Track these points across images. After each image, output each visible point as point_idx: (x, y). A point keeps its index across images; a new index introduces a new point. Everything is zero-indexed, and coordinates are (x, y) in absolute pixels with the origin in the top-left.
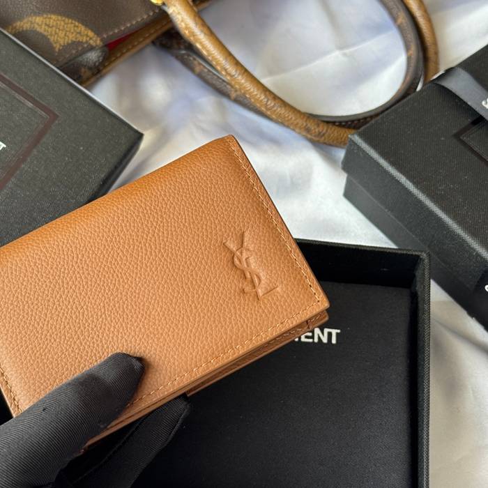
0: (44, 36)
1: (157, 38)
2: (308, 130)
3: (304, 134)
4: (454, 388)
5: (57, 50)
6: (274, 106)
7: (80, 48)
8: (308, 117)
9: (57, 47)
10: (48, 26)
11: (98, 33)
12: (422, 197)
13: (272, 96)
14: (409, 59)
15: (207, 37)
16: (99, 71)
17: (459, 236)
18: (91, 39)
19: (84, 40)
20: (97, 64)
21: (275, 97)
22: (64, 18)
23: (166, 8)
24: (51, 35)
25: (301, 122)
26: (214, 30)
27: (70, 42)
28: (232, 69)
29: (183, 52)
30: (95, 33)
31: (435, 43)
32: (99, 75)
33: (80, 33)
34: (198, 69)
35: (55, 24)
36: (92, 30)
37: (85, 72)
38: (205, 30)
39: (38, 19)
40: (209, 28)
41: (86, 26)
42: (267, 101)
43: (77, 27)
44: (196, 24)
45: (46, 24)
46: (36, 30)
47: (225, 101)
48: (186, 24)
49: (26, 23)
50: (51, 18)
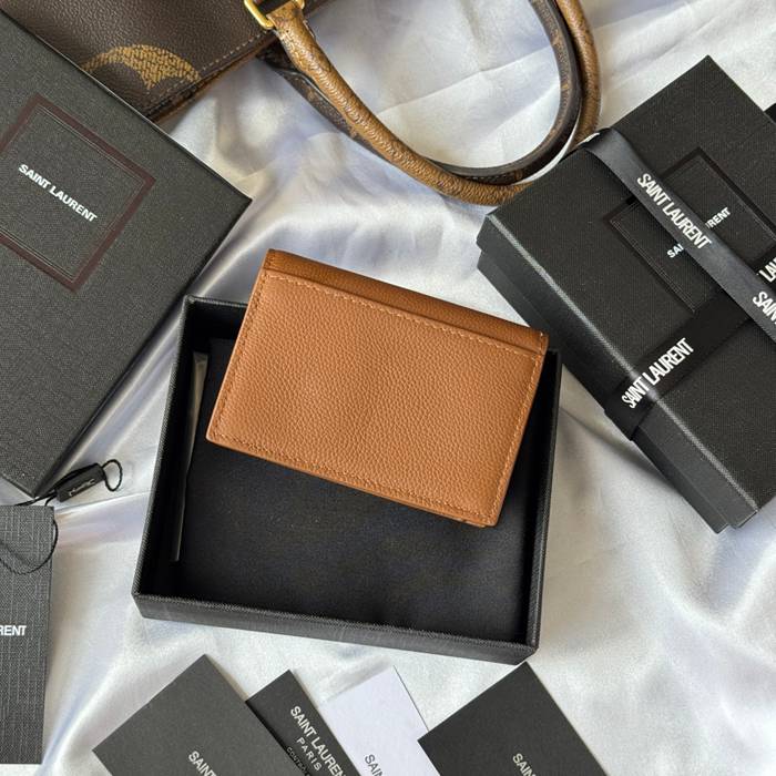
0: (134, 72)
2: (440, 187)
3: (437, 190)
4: (582, 487)
5: (148, 88)
6: (401, 160)
7: (176, 85)
8: (442, 173)
9: (149, 85)
10: (139, 59)
11: (196, 66)
12: (562, 294)
13: (401, 146)
14: (563, 94)
15: (326, 72)
16: (191, 95)
17: (598, 340)
18: (188, 73)
19: (180, 75)
22: (156, 49)
23: (277, 33)
24: (142, 70)
25: (433, 177)
27: (163, 77)
28: (354, 113)
30: (193, 66)
31: (597, 75)
32: (190, 100)
33: (175, 66)
34: (311, 95)
35: (146, 55)
36: (190, 63)
38: (324, 65)
39: (127, 51)
41: (182, 57)
42: (395, 153)
43: (172, 59)
44: (313, 56)
45: (135, 57)
46: (124, 64)
47: (343, 136)
48: (301, 56)
49: (113, 54)
50: (141, 48)
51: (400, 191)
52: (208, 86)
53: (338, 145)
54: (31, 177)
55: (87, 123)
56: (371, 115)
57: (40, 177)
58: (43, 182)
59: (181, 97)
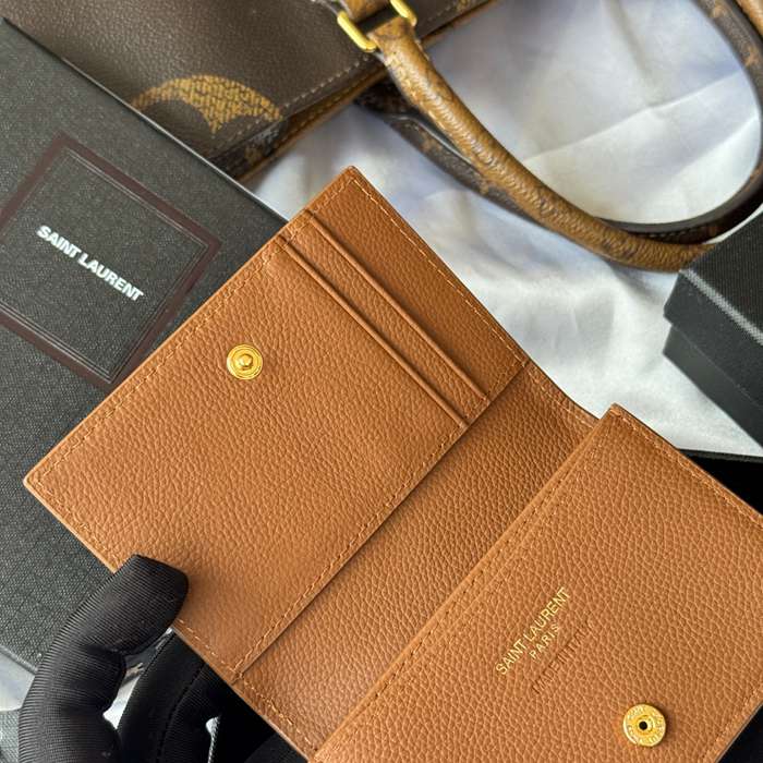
0: (193, 110)
1: (362, 95)
2: (606, 248)
3: (601, 253)
5: (214, 130)
6: (552, 212)
7: (249, 127)
8: (607, 228)
9: (215, 126)
10: (200, 93)
11: (276, 102)
13: (550, 195)
15: (447, 103)
16: (273, 151)
18: (265, 110)
19: (255, 114)
20: (270, 140)
21: (556, 198)
22: (223, 80)
23: (381, 57)
24: (205, 107)
25: (597, 235)
26: (458, 90)
27: (233, 117)
28: (486, 154)
29: (404, 118)
30: (272, 102)
32: (272, 159)
33: (248, 102)
34: (427, 145)
35: (209, 89)
36: (267, 98)
37: (252, 153)
38: (444, 92)
39: (185, 84)
40: (450, 90)
41: (258, 90)
42: (543, 204)
43: (244, 92)
44: (430, 82)
45: (196, 91)
46: (181, 101)
47: (471, 195)
48: (414, 83)
49: (166, 89)
50: (203, 80)
51: (551, 263)
52: (294, 140)
53: (465, 206)
54: (54, 243)
55: (130, 171)
56: (508, 156)
57: (67, 242)
58: (70, 249)
59: (259, 155)
